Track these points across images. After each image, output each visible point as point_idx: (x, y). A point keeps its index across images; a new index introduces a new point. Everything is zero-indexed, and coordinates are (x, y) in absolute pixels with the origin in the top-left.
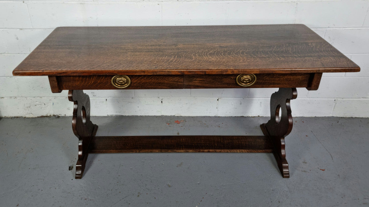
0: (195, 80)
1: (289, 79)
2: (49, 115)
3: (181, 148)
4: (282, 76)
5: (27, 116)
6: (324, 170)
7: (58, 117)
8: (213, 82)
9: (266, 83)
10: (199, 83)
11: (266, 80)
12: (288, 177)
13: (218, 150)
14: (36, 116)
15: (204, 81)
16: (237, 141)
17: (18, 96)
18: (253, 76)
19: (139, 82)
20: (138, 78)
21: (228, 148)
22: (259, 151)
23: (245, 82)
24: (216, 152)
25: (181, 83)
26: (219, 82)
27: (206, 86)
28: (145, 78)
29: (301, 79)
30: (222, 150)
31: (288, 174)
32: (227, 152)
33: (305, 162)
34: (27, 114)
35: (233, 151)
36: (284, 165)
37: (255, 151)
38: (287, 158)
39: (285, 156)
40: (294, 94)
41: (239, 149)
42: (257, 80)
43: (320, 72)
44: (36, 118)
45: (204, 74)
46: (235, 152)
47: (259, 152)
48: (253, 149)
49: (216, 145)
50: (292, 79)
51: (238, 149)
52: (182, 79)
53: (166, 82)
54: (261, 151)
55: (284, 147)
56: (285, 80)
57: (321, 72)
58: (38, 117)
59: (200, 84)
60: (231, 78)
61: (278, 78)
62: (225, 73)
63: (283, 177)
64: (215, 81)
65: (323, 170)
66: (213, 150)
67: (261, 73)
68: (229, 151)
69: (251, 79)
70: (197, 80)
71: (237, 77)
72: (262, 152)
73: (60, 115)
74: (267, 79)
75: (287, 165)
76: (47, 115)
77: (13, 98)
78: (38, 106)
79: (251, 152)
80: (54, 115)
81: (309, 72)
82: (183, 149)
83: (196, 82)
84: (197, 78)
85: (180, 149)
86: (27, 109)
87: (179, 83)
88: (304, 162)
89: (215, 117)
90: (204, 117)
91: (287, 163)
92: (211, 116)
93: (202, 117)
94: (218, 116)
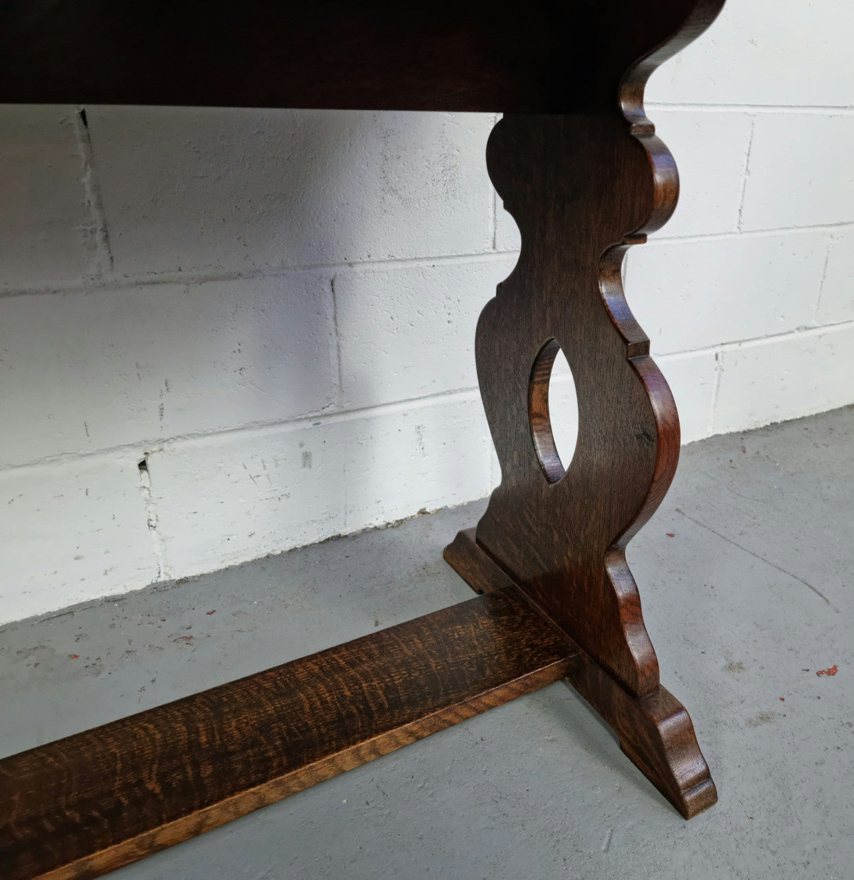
6: (835, 668)
13: (167, 831)
16: (322, 688)
21: (262, 772)
22: (486, 700)
24: (156, 849)
30: (214, 810)
32: (262, 805)
33: (734, 667)
35: (303, 778)
37: (464, 712)
41: (349, 745)
46: (321, 781)
47: (490, 707)
48: (448, 703)
49: (152, 786)
51: (338, 749)
54: (499, 692)
65: (832, 672)
66: (127, 846)
68: (273, 795)
72: (504, 701)
75: (679, 718)
79: (436, 729)
88: (730, 667)
89: (156, 589)
90: (70, 612)
91: (680, 709)
92: (120, 590)
93: (49, 618)
94: (177, 576)
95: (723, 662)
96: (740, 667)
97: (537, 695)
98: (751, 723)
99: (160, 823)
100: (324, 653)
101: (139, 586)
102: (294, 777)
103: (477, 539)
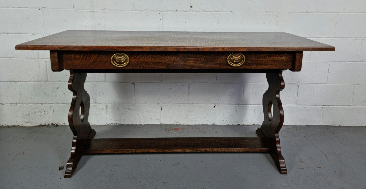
0: (190, 60)
1: (274, 60)
2: (47, 124)
3: (179, 148)
4: (268, 57)
5: (25, 125)
6: (321, 167)
7: (57, 126)
8: (206, 62)
9: (254, 64)
10: (193, 62)
11: (254, 61)
12: (286, 173)
14: (34, 125)
15: (198, 61)
16: (233, 142)
17: (18, 103)
18: (242, 56)
19: (137, 61)
20: (136, 58)
21: (225, 147)
22: (256, 150)
23: (235, 61)
25: (177, 63)
26: (212, 62)
27: (200, 66)
28: (143, 57)
29: (285, 60)
30: (220, 149)
31: (286, 170)
33: (301, 161)
34: (25, 123)
36: (281, 161)
37: (252, 150)
38: (282, 154)
39: (280, 152)
40: (282, 84)
42: (246, 60)
43: (300, 50)
44: (33, 127)
45: (197, 51)
46: (232, 152)
49: (213, 145)
50: (277, 60)
52: (178, 58)
53: (163, 61)
54: (258, 149)
55: (279, 142)
56: (271, 61)
57: (302, 51)
58: (36, 126)
59: (194, 64)
60: (223, 59)
61: (265, 58)
62: (216, 51)
63: (281, 173)
64: (208, 61)
65: (319, 167)
66: (210, 149)
67: (248, 51)
68: (226, 150)
69: (240, 59)
70: (191, 60)
71: (227, 57)
73: (58, 124)
74: (254, 59)
75: (284, 161)
76: (45, 124)
77: (14, 105)
78: (37, 114)
79: (248, 151)
80: (52, 124)
81: (291, 51)
82: (180, 148)
83: (191, 61)
84: (192, 57)
85: (177, 148)
86: (26, 117)
87: (175, 63)
89: (213, 125)
90: (202, 125)
91: (283, 159)
92: (208, 124)
93: (200, 125)
94: (216, 124)
95: (299, 160)
96: (302, 162)
97: (265, 154)
98: (299, 168)
99: (214, 148)
100: (235, 138)
101: (211, 124)
102: (229, 149)
103: (261, 130)
